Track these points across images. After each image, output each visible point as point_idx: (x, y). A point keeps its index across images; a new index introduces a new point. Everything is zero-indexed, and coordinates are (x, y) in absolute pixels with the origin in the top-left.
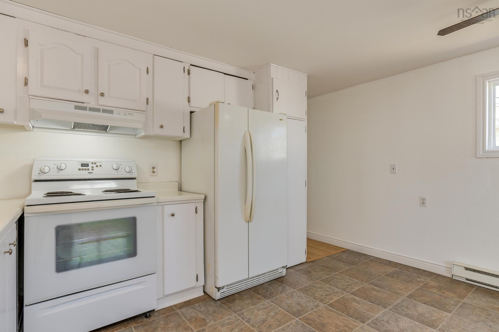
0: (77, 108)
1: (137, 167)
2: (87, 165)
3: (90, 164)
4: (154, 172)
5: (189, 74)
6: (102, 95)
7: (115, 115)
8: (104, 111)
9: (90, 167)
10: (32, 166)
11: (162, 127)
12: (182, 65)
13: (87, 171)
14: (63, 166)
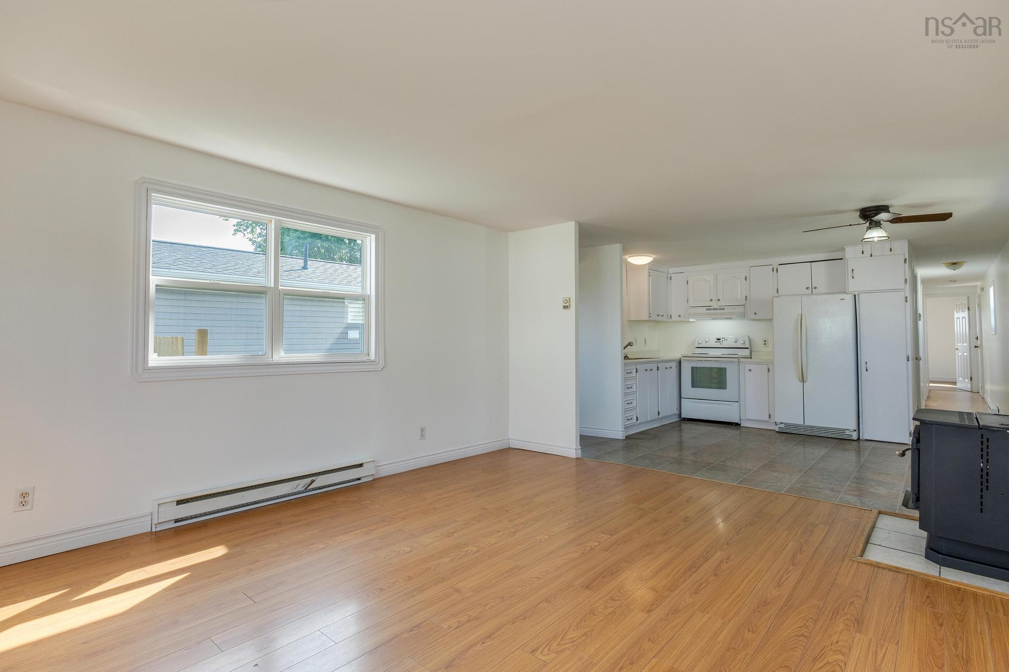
0: (707, 309)
1: (750, 340)
2: (720, 339)
3: (721, 339)
4: (765, 344)
5: (777, 272)
6: (719, 300)
7: (725, 311)
8: (720, 309)
9: (721, 341)
10: (695, 340)
11: (755, 314)
12: (771, 267)
13: (719, 343)
14: (708, 340)
